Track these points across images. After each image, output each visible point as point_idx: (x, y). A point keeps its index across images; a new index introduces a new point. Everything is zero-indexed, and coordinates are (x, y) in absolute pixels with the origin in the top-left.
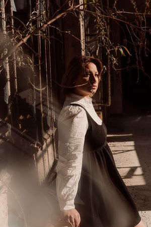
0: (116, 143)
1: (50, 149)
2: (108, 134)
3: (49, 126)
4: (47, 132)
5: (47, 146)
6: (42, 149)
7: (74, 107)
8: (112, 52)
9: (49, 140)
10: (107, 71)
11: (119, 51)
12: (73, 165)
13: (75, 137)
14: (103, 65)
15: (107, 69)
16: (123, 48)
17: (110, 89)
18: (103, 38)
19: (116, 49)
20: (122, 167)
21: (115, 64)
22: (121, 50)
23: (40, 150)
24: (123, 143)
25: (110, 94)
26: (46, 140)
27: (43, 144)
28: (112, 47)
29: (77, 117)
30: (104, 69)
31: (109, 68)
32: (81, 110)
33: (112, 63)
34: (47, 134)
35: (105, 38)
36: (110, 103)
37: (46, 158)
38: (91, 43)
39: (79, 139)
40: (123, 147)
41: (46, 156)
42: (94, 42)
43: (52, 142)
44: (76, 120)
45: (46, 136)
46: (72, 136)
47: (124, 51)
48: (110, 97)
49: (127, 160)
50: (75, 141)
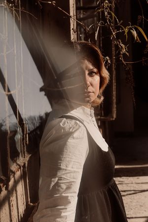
0: (124, 179)
1: (20, 188)
2: (117, 164)
3: (19, 151)
4: (15, 161)
5: (16, 183)
6: (7, 189)
7: (69, 121)
8: (120, 36)
9: (18, 174)
10: (111, 65)
11: (131, 33)
12: (63, 214)
13: (69, 168)
14: (105, 56)
15: (111, 61)
16: (137, 30)
17: (114, 93)
18: (106, 13)
19: (126, 30)
20: (134, 216)
21: (124, 54)
22: (135, 33)
23: (4, 189)
24: (135, 178)
25: (115, 101)
26: (14, 173)
27: (9, 180)
28: (120, 27)
29: (74, 138)
30: (107, 61)
31: (114, 61)
32: (80, 126)
33: (119, 53)
34: (15, 164)
35: (109, 13)
36: (115, 116)
37: (14, 203)
38: (86, 21)
39: (75, 172)
40: (135, 185)
41: (13, 199)
42: (90, 20)
43: (23, 177)
44: (71, 141)
45: (14, 167)
46: (63, 166)
47: (139, 34)
48: (115, 106)
49: (141, 206)
50: (68, 175)
